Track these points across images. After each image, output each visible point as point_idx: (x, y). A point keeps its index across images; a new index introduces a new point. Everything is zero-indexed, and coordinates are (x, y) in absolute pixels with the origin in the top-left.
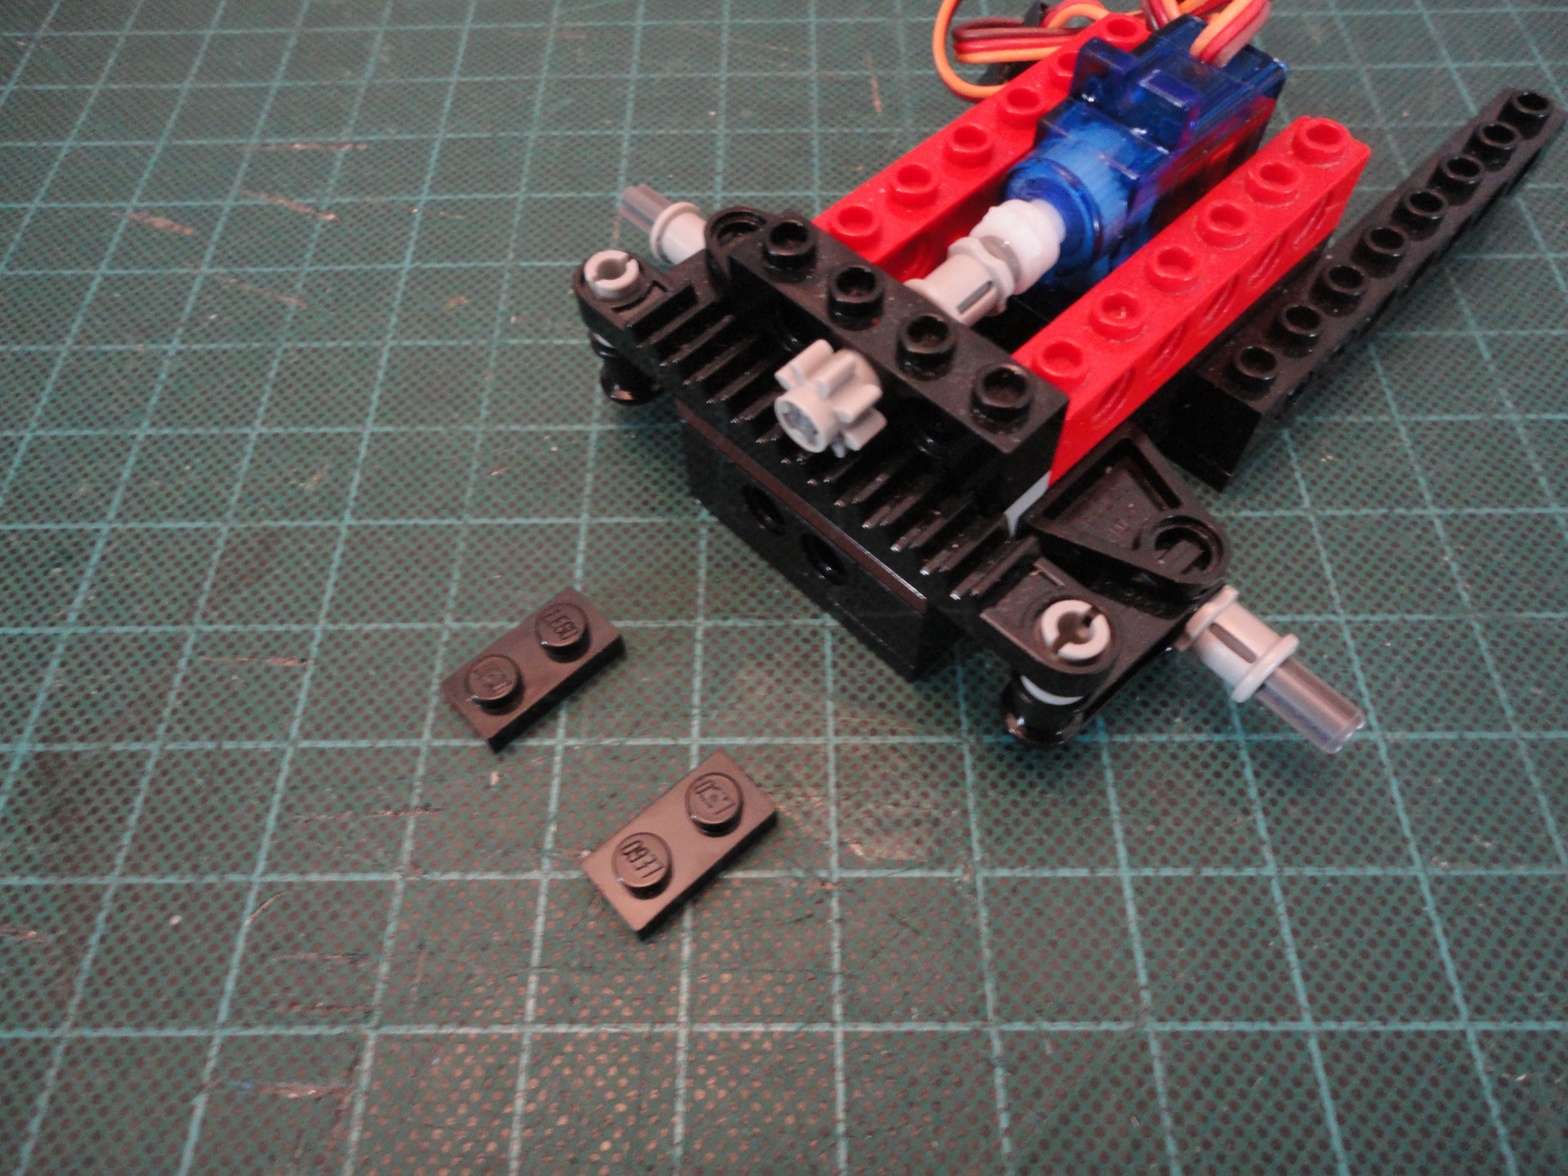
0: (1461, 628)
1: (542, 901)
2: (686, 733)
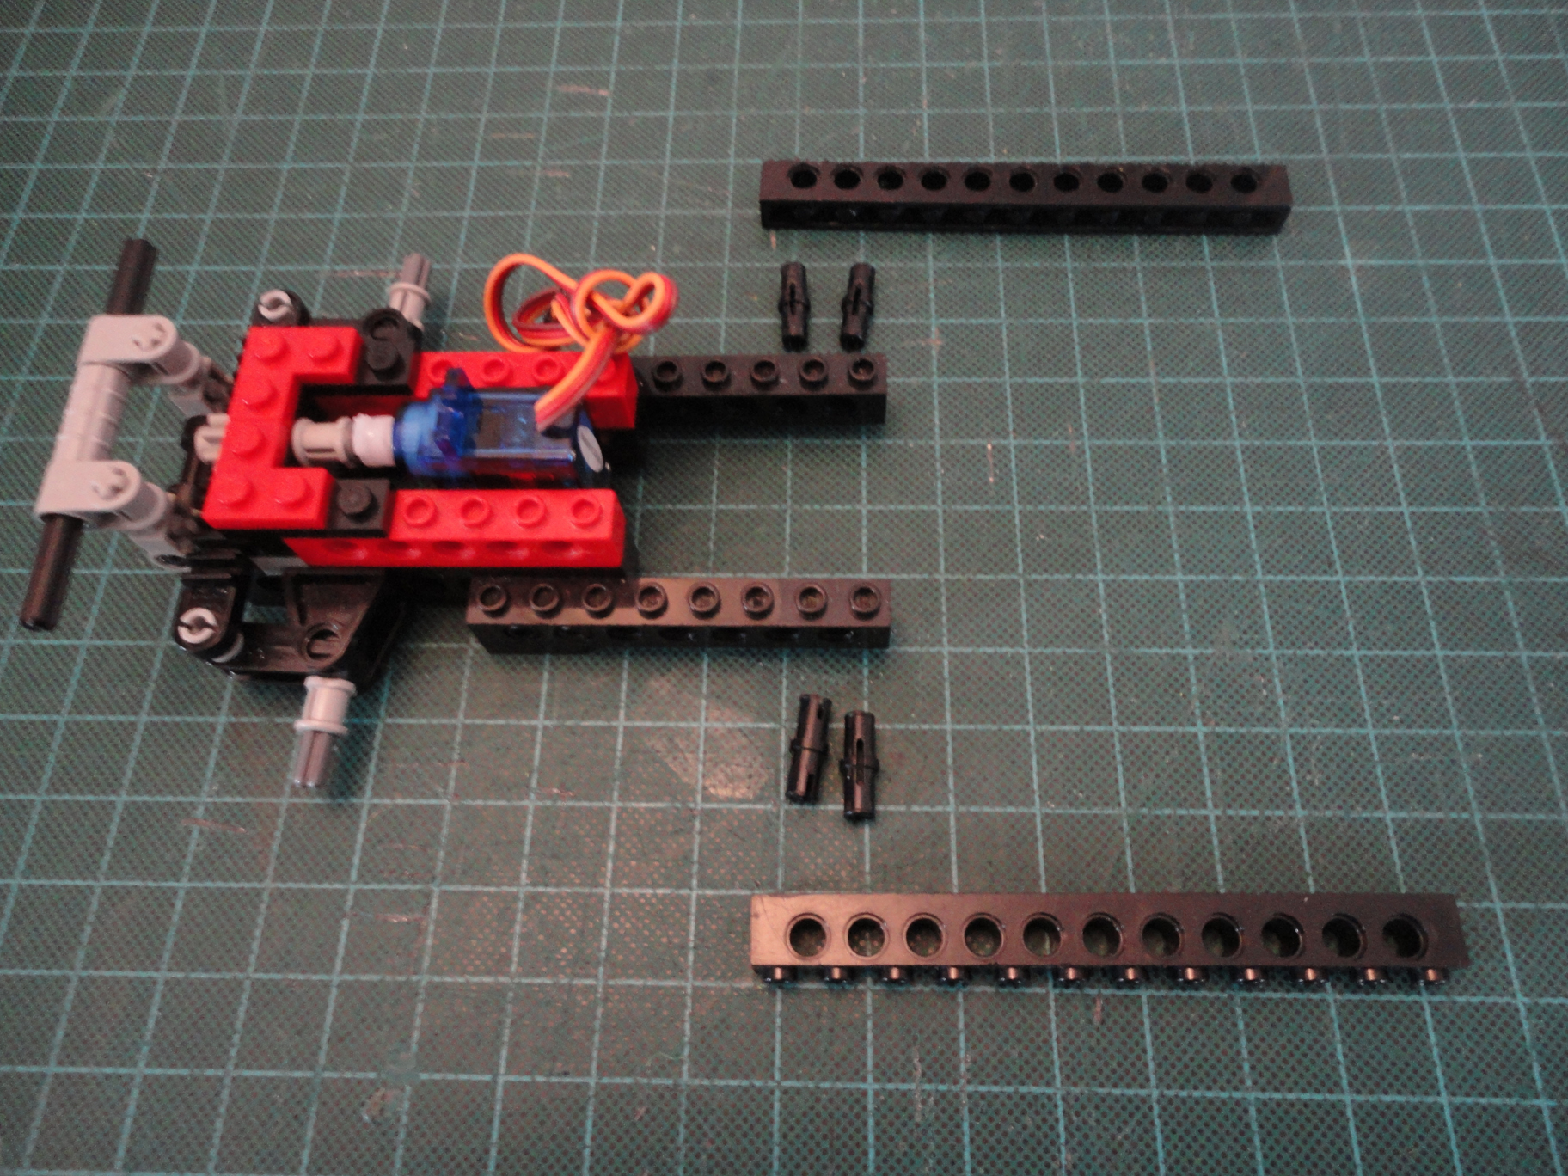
0: (1098, 658)
1: (530, 818)
2: (616, 717)
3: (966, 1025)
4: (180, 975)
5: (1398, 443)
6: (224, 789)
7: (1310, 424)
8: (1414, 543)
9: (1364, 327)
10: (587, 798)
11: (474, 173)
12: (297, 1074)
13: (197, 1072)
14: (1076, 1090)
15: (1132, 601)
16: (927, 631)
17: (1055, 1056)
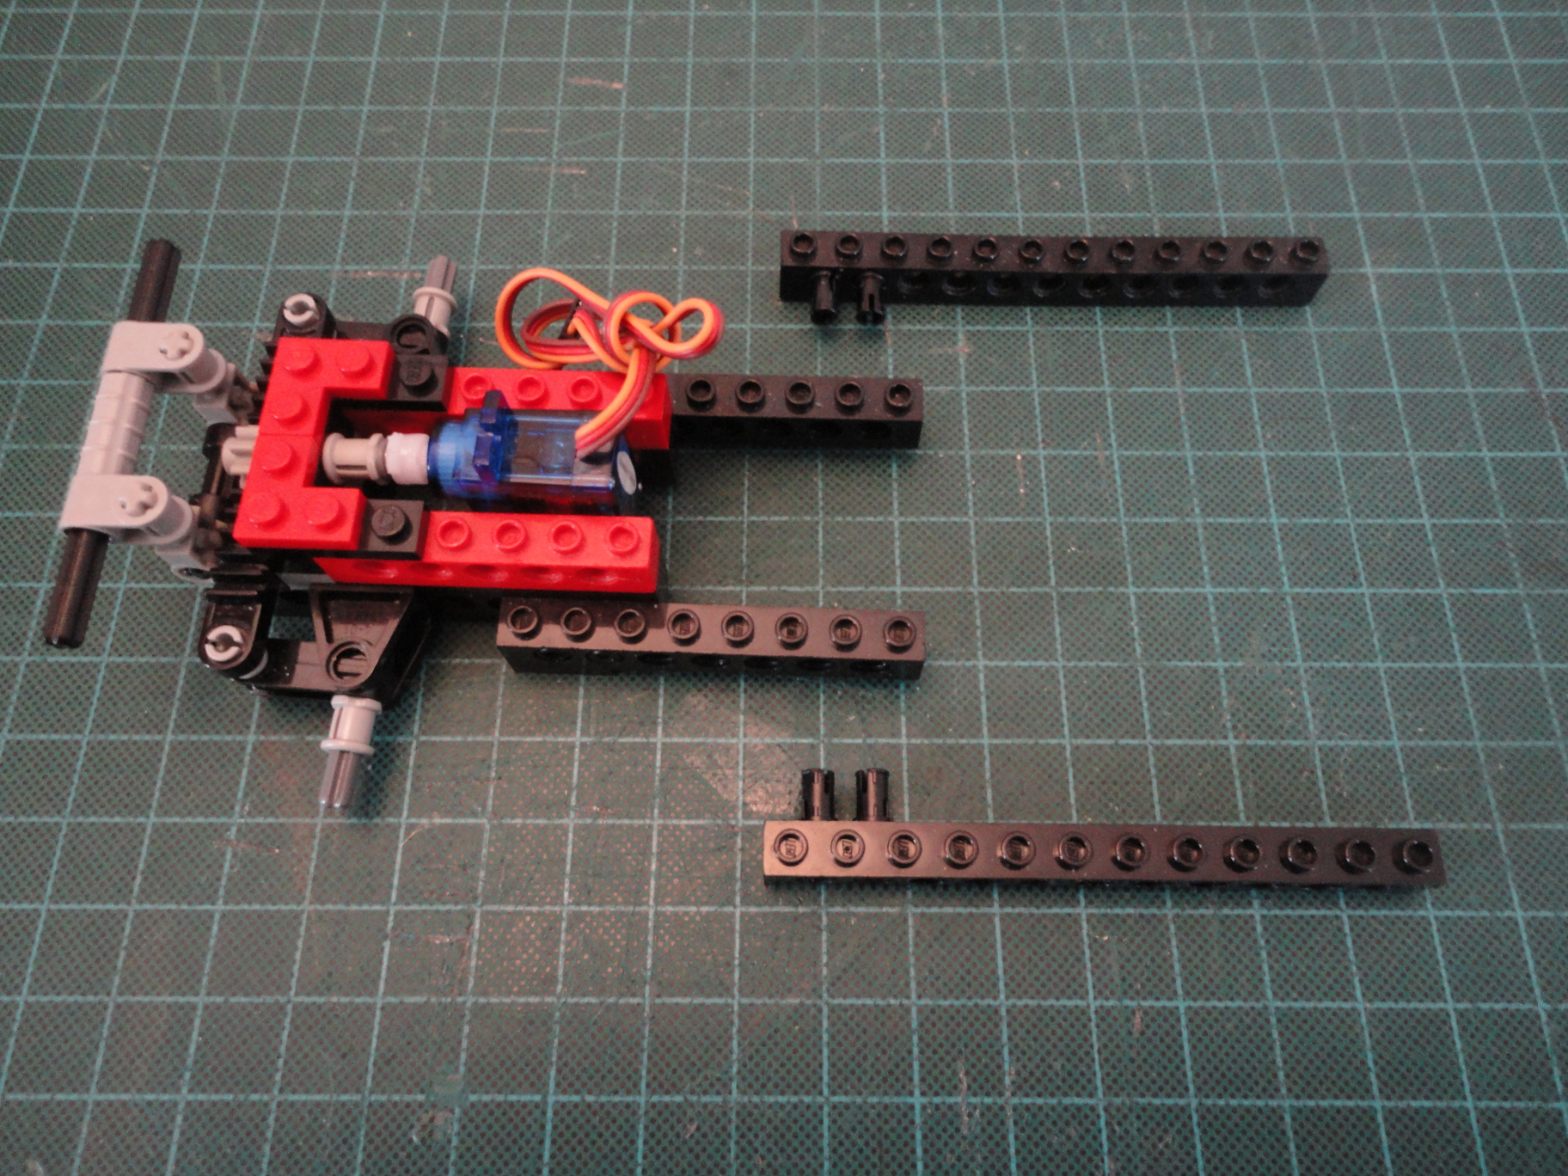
3: (1010, 1039)
4: (219, 1000)
5: (1418, 454)
6: (256, 810)
7: (1333, 434)
8: (1435, 555)
9: (1384, 336)
10: (628, 816)
11: (487, 169)
12: (344, 1098)
13: (241, 1097)
14: (1118, 1101)
15: (1164, 613)
16: (962, 645)
17: (1097, 1067)
